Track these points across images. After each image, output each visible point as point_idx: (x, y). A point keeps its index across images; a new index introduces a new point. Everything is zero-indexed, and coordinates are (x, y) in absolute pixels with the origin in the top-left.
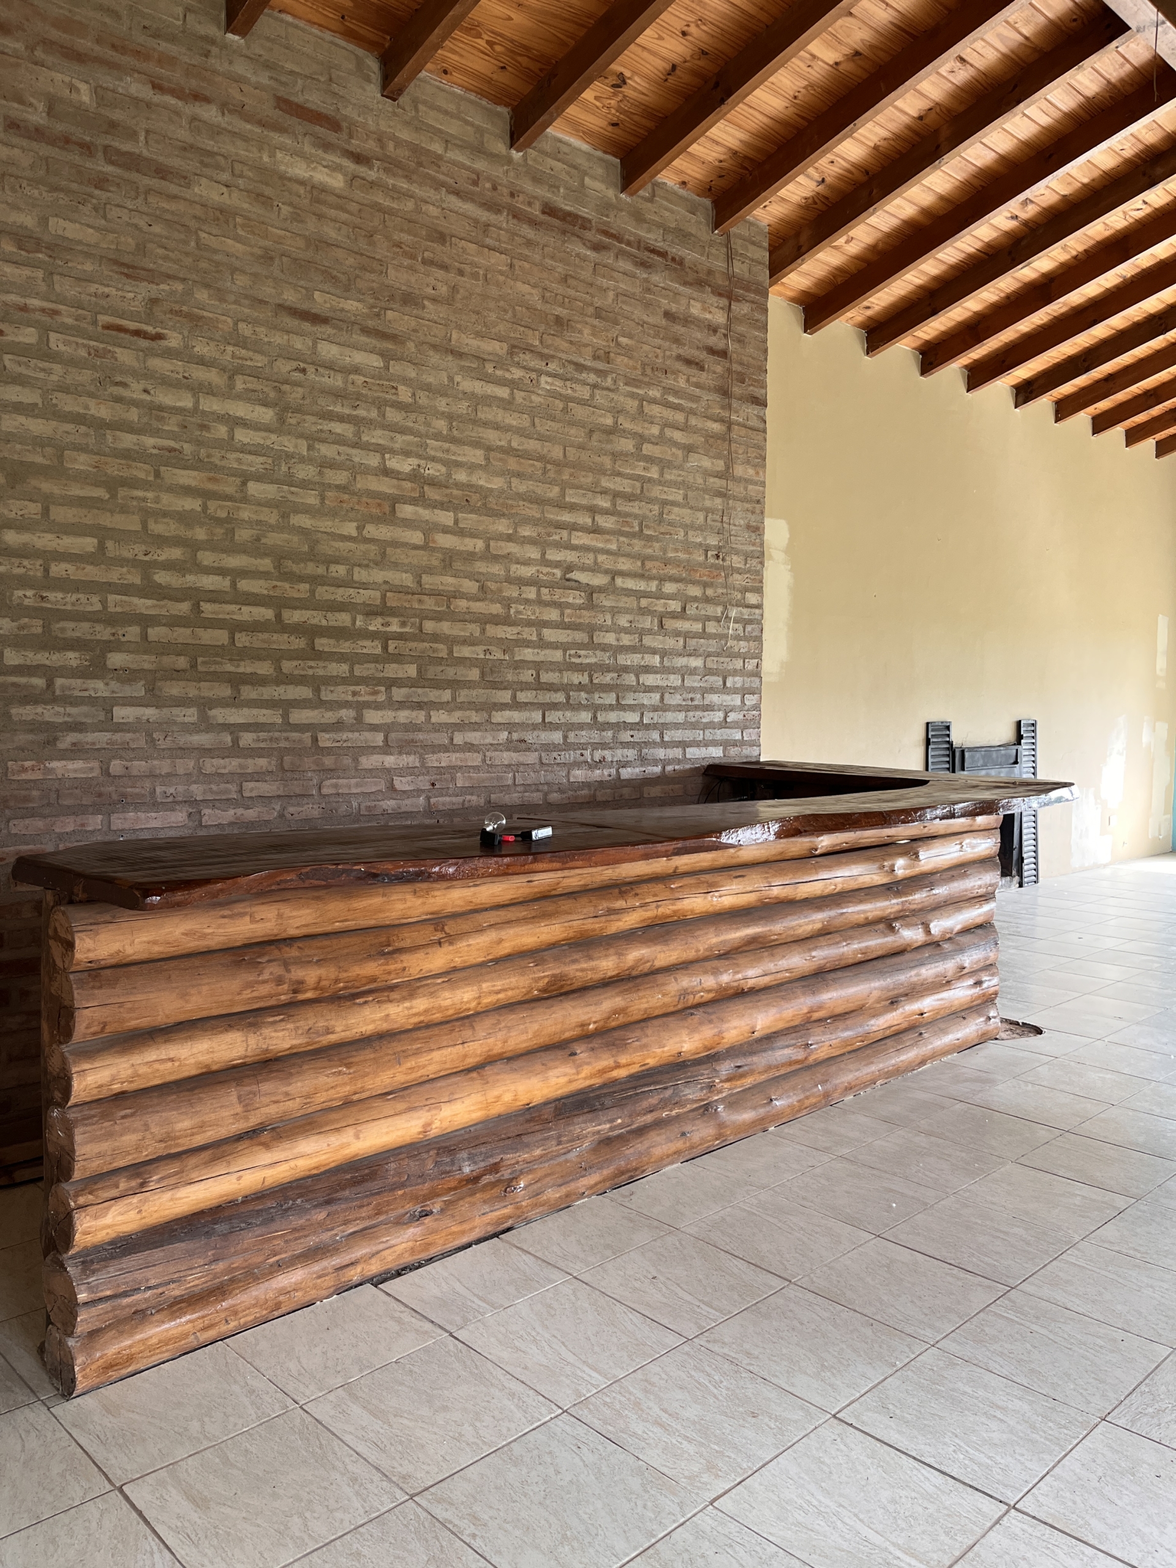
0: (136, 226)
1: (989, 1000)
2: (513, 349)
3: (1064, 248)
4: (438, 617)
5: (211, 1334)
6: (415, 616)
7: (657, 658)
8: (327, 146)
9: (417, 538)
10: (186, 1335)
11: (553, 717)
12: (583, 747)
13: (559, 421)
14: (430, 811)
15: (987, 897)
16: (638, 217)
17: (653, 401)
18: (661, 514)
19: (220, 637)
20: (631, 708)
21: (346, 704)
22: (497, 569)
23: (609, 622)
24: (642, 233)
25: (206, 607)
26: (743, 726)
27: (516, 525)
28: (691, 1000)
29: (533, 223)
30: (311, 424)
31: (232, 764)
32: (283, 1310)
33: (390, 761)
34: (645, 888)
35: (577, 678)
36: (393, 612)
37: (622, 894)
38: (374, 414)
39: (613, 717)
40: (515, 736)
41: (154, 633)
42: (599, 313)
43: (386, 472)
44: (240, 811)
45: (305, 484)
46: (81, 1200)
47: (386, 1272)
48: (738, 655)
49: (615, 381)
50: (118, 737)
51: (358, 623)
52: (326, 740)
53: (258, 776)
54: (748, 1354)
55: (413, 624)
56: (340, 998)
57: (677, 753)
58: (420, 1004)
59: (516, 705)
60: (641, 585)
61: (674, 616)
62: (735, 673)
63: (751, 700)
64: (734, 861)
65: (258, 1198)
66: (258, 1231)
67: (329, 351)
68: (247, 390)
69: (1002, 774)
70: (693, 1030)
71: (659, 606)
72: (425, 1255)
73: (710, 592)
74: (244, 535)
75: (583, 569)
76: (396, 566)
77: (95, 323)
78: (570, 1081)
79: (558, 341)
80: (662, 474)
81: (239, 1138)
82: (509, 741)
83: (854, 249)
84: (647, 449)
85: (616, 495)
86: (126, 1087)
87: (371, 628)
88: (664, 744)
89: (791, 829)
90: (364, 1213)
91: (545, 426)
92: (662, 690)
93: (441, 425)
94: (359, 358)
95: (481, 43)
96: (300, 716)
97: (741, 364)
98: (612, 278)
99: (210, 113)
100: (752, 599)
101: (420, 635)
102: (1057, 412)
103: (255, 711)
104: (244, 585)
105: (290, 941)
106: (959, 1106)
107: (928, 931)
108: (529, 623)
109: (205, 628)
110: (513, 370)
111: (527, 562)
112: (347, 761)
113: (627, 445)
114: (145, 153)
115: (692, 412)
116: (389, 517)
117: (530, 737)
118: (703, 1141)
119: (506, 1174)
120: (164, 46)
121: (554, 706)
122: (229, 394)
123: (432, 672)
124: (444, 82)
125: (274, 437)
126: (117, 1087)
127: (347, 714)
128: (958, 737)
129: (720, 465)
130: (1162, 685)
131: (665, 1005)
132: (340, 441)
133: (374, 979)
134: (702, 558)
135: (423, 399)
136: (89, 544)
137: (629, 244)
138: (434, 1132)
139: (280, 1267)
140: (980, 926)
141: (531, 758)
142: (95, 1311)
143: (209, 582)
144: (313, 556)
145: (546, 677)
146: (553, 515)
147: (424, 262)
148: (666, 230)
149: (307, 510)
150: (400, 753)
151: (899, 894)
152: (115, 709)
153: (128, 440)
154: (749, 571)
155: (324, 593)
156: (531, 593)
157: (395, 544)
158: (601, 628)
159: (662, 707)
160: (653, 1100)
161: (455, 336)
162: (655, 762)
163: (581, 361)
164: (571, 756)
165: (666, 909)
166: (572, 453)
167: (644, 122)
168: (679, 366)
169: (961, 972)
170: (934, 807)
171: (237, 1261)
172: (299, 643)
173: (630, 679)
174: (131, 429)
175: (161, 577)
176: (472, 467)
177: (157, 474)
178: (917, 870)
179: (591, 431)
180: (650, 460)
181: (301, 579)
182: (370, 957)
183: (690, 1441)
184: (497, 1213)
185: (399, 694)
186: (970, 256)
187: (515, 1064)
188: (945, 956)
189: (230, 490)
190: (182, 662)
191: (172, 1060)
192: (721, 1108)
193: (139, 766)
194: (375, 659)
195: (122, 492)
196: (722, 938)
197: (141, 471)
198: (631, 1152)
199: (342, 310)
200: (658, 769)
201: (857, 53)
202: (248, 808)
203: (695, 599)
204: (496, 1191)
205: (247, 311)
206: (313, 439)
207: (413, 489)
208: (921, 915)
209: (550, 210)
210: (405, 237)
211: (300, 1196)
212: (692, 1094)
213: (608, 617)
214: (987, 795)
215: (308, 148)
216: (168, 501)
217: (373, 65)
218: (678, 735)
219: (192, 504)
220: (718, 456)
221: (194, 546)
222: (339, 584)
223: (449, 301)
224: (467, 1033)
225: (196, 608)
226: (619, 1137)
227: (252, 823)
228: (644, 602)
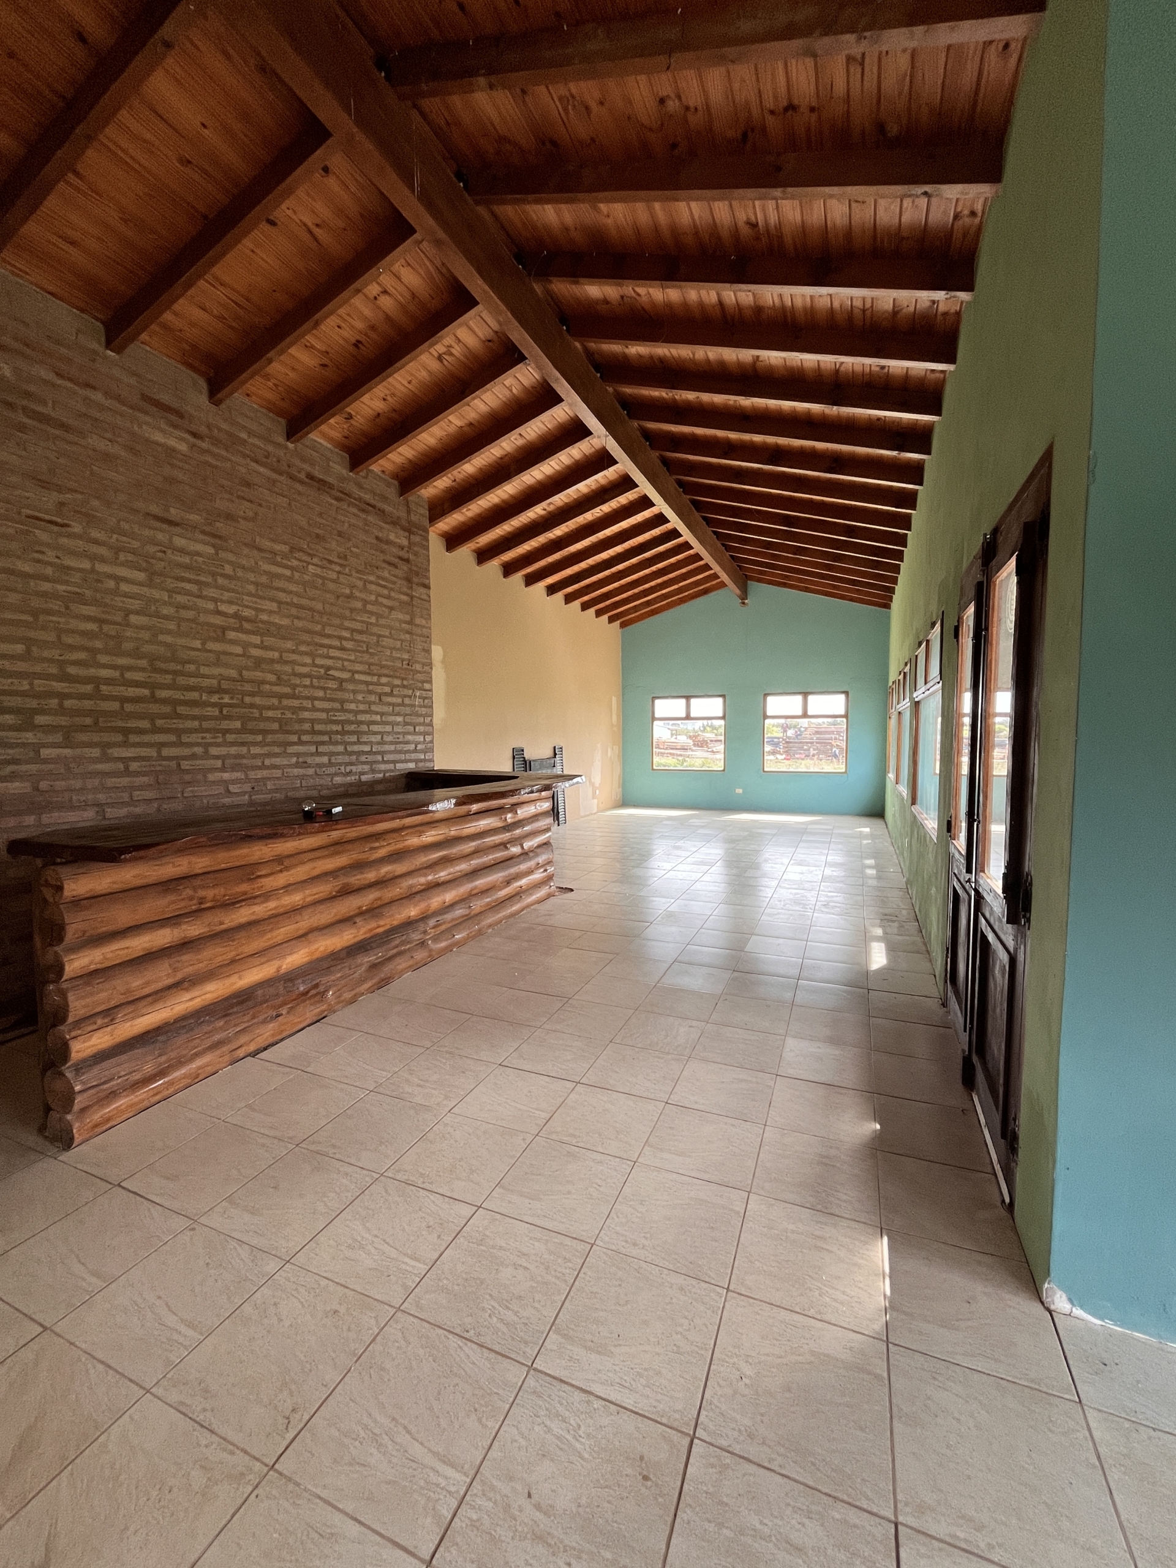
0: (47, 458)
1: (550, 878)
2: (292, 549)
3: (567, 526)
4: (252, 694)
5: (157, 1098)
6: (238, 694)
7: (379, 717)
8: (175, 426)
9: (238, 650)
10: (144, 1100)
11: (321, 749)
12: (340, 764)
13: (320, 590)
14: (252, 803)
15: (548, 830)
16: (360, 487)
17: (371, 582)
18: (378, 642)
19: (115, 706)
20: (365, 743)
21: (198, 744)
22: (288, 668)
23: (352, 698)
24: (362, 495)
25: (103, 688)
26: (425, 752)
27: (297, 645)
28: (414, 890)
29: (301, 482)
30: (171, 583)
31: (125, 781)
32: (200, 1078)
33: (226, 776)
34: (388, 836)
35: (335, 728)
36: (226, 691)
37: (377, 840)
38: (210, 580)
39: (356, 748)
40: (301, 760)
41: (68, 703)
42: (340, 534)
43: (219, 613)
44: (131, 809)
45: (166, 618)
46: (73, 1034)
47: (258, 1050)
48: (421, 715)
49: (350, 570)
50: (43, 767)
51: (204, 698)
52: (185, 765)
53: (141, 788)
54: (457, 1048)
55: (238, 699)
56: (226, 905)
57: (391, 766)
58: (272, 904)
59: (300, 743)
60: (368, 678)
61: (386, 694)
62: (420, 724)
63: (428, 738)
64: (432, 820)
65: (182, 1019)
66: (186, 1036)
67: (179, 542)
68: (127, 561)
69: (549, 772)
70: (416, 905)
71: (379, 689)
72: (280, 1037)
73: (405, 683)
74: (128, 646)
75: (336, 669)
76: (227, 666)
77: (19, 513)
78: (355, 937)
79: (318, 547)
80: (377, 621)
81: (169, 988)
82: (297, 762)
83: (470, 514)
84: (369, 607)
85: (353, 631)
86: (99, 966)
87: (212, 700)
88: (384, 762)
89: (461, 802)
90: (246, 1018)
91: (312, 592)
92: (382, 734)
93: (251, 588)
94: (199, 547)
95: (270, 384)
96: (166, 752)
97: (417, 566)
98: (347, 516)
99: (98, 397)
100: (427, 686)
101: (242, 704)
102: (566, 600)
103: (138, 750)
104: (129, 675)
105: (196, 876)
106: (541, 928)
107: (522, 848)
108: (307, 698)
109: (103, 700)
110: (293, 560)
111: (305, 665)
112: (200, 777)
113: (359, 605)
114: (53, 414)
115: (392, 589)
116: (222, 638)
117: (309, 760)
118: (423, 959)
119: (321, 988)
120: (63, 351)
121: (323, 743)
122: (115, 562)
123: (250, 725)
124: (246, 400)
125: (146, 589)
126: (93, 967)
127: (198, 750)
128: (527, 756)
129: (407, 618)
130: (615, 729)
131: (401, 894)
132: (188, 593)
133: (245, 893)
134: (400, 665)
135: (240, 573)
136: (20, 648)
137: (355, 499)
138: (282, 971)
139: (197, 1055)
140: (545, 844)
141: (311, 771)
142: (86, 1095)
143: (104, 673)
144: (174, 659)
145: (317, 727)
146: (318, 639)
147: (239, 497)
148: (375, 494)
149: (169, 632)
150: (232, 771)
151: (509, 831)
152: (41, 750)
153: (46, 586)
154: (425, 672)
155: (181, 680)
156: (307, 682)
157: (225, 653)
158: (347, 701)
159: (382, 743)
160: (397, 942)
161: (258, 540)
162: (380, 772)
163: (331, 558)
164: (332, 770)
165: (400, 846)
166: (328, 608)
167: (364, 439)
168: (384, 565)
169: (538, 866)
170: (524, 788)
171: (173, 1055)
172: (167, 709)
173: (364, 728)
174: (46, 579)
175: (72, 670)
176: (271, 612)
177: (67, 608)
178: (516, 819)
179: (338, 597)
180: (371, 613)
181: (167, 672)
182: (243, 881)
183: (435, 1089)
184: (319, 1010)
185: (230, 738)
186: (525, 524)
187: (324, 932)
188: (530, 859)
189: (119, 619)
190: (88, 721)
191: (127, 948)
192: (430, 942)
193: (60, 785)
194: (215, 718)
195: (41, 618)
196: (428, 858)
197: (56, 605)
198: (387, 970)
199: (188, 520)
200: (381, 775)
201: (471, 424)
202: (136, 806)
203: (398, 686)
204: (318, 998)
205: (126, 515)
206: (172, 592)
207: (235, 623)
208: (518, 840)
209: (311, 477)
210: (226, 483)
211: (207, 1015)
212: (416, 936)
213: (351, 695)
214: (547, 782)
215: (163, 426)
216: (74, 624)
217: (203, 384)
218: (391, 757)
219: (92, 626)
220: (407, 613)
221: (93, 651)
222: (191, 675)
223: (253, 519)
224: (298, 918)
225: (97, 688)
226: (379, 963)
227: (140, 815)
228: (371, 687)
